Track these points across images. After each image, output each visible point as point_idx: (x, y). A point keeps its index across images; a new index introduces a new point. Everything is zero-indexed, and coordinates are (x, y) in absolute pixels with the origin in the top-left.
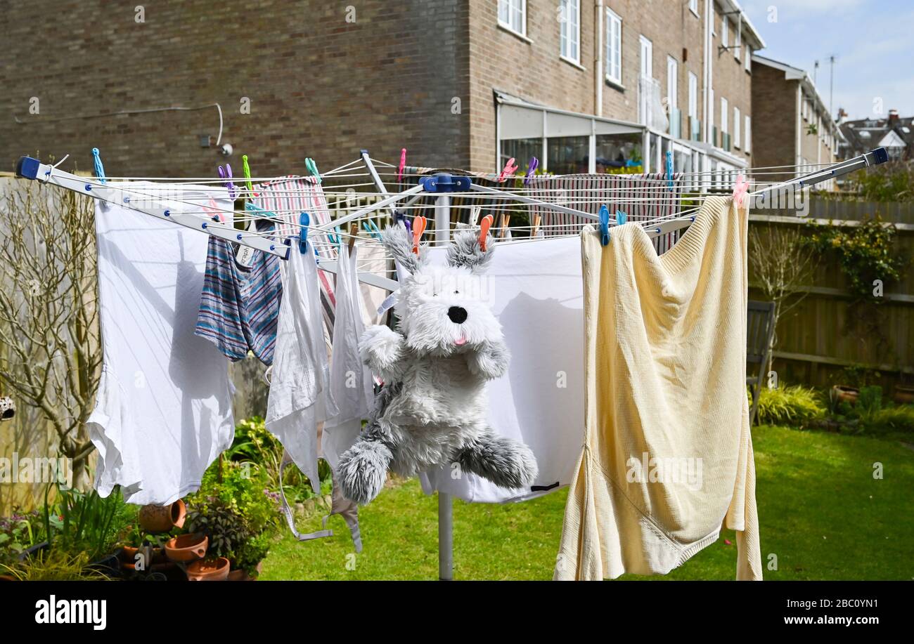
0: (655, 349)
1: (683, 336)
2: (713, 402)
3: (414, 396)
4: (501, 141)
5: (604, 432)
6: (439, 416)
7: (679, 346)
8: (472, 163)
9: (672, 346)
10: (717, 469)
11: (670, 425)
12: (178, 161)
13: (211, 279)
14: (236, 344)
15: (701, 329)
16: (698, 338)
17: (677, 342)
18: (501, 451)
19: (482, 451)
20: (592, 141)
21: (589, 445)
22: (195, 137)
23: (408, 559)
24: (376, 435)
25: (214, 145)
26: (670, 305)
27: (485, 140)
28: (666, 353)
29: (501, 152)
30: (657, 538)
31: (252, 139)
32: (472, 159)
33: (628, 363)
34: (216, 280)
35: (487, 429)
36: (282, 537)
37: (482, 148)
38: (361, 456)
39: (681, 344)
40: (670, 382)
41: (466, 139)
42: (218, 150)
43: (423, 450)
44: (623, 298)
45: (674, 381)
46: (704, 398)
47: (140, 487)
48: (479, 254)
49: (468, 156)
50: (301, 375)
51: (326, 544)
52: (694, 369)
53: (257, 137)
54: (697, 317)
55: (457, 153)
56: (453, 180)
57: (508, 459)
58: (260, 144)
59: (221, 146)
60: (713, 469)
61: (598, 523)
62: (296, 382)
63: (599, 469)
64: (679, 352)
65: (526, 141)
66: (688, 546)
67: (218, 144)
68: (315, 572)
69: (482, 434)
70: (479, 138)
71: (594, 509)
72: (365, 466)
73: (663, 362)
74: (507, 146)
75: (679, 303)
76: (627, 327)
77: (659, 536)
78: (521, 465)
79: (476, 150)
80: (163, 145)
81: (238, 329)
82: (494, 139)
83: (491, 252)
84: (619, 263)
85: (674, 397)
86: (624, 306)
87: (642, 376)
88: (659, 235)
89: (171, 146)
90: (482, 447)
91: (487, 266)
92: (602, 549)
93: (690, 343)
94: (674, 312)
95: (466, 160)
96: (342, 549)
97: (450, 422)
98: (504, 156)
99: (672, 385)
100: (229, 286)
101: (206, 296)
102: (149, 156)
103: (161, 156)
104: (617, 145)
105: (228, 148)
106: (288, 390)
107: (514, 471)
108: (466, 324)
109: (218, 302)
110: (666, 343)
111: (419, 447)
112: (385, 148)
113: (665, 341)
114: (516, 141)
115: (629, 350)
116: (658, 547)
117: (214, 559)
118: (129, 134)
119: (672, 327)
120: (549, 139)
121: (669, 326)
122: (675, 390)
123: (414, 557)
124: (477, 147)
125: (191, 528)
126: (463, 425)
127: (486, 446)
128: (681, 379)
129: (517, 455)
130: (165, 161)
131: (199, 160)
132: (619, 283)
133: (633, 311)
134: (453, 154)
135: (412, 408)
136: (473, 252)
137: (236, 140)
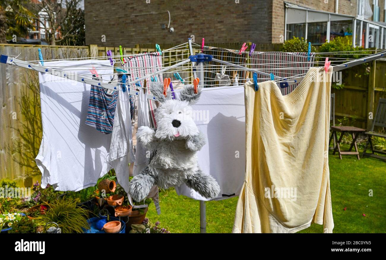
0: (281, 138)
1: (295, 133)
2: (307, 165)
3: (161, 157)
4: (287, 25)
5: (254, 175)
6: (172, 166)
7: (293, 138)
8: (273, 35)
9: (289, 138)
10: (308, 195)
11: (285, 174)
12: (153, 35)
13: (92, 101)
14: (106, 127)
15: (303, 131)
16: (302, 135)
17: (292, 136)
18: (202, 182)
19: (196, 181)
20: (329, 24)
21: (247, 181)
22: (159, 25)
23: (216, 210)
24: (147, 172)
25: (167, 28)
26: (287, 119)
27: (279, 24)
28: (287, 140)
29: (287, 29)
30: (276, 224)
31: (182, 25)
32: (273, 33)
33: (265, 145)
34: (94, 101)
35: (199, 171)
36: (167, 195)
37: (278, 28)
38: (137, 181)
39: (294, 137)
40: (288, 154)
41: (270, 24)
42: (168, 30)
43: (168, 179)
44: (264, 116)
45: (289, 154)
46: (304, 162)
47: (58, 185)
48: (194, 95)
49: (271, 32)
50: (121, 143)
51: (184, 200)
52: (299, 149)
53: (184, 24)
54: (302, 125)
55: (266, 30)
56: (205, 56)
57: (205, 185)
58: (185, 27)
59: (169, 28)
60: (305, 196)
61: (251, 215)
62: (119, 146)
63: (252, 191)
64: (292, 140)
65: (300, 24)
66: (291, 229)
67: (168, 27)
68: (176, 212)
69: (196, 173)
70: (276, 24)
71: (249, 209)
72: (138, 185)
73: (284, 144)
74: (290, 26)
75: (292, 119)
76: (265, 129)
77: (277, 223)
78: (211, 189)
79: (275, 29)
80: (147, 28)
81: (107, 121)
82: (284, 23)
83: (199, 94)
84: (263, 99)
85: (289, 161)
86: (264, 119)
87: (271, 151)
88: (295, 83)
89: (150, 28)
90: (195, 179)
91: (198, 100)
92: (252, 226)
93: (298, 136)
94: (289, 123)
95: (270, 33)
96: (190, 203)
97: (178, 168)
98: (289, 31)
99: (288, 155)
100: (101, 103)
101: (90, 108)
102: (142, 33)
103: (147, 33)
104: (342, 25)
105: (172, 29)
106: (116, 149)
107: (207, 191)
108: (180, 128)
109: (96, 110)
110: (287, 136)
111: (167, 177)
112: (236, 28)
113: (286, 135)
114: (295, 24)
115: (265, 139)
116: (277, 228)
117: (126, 205)
118: (135, 24)
119: (289, 129)
120: (308, 23)
121: (288, 129)
122: (290, 157)
123: (219, 209)
124: (275, 28)
125: (118, 193)
126: (185, 170)
127: (197, 178)
128: (292, 153)
129: (209, 184)
130: (148, 35)
131: (161, 34)
132: (262, 109)
133: (268, 122)
134: (264, 31)
135: (160, 162)
136: (190, 94)
137: (176, 26)
